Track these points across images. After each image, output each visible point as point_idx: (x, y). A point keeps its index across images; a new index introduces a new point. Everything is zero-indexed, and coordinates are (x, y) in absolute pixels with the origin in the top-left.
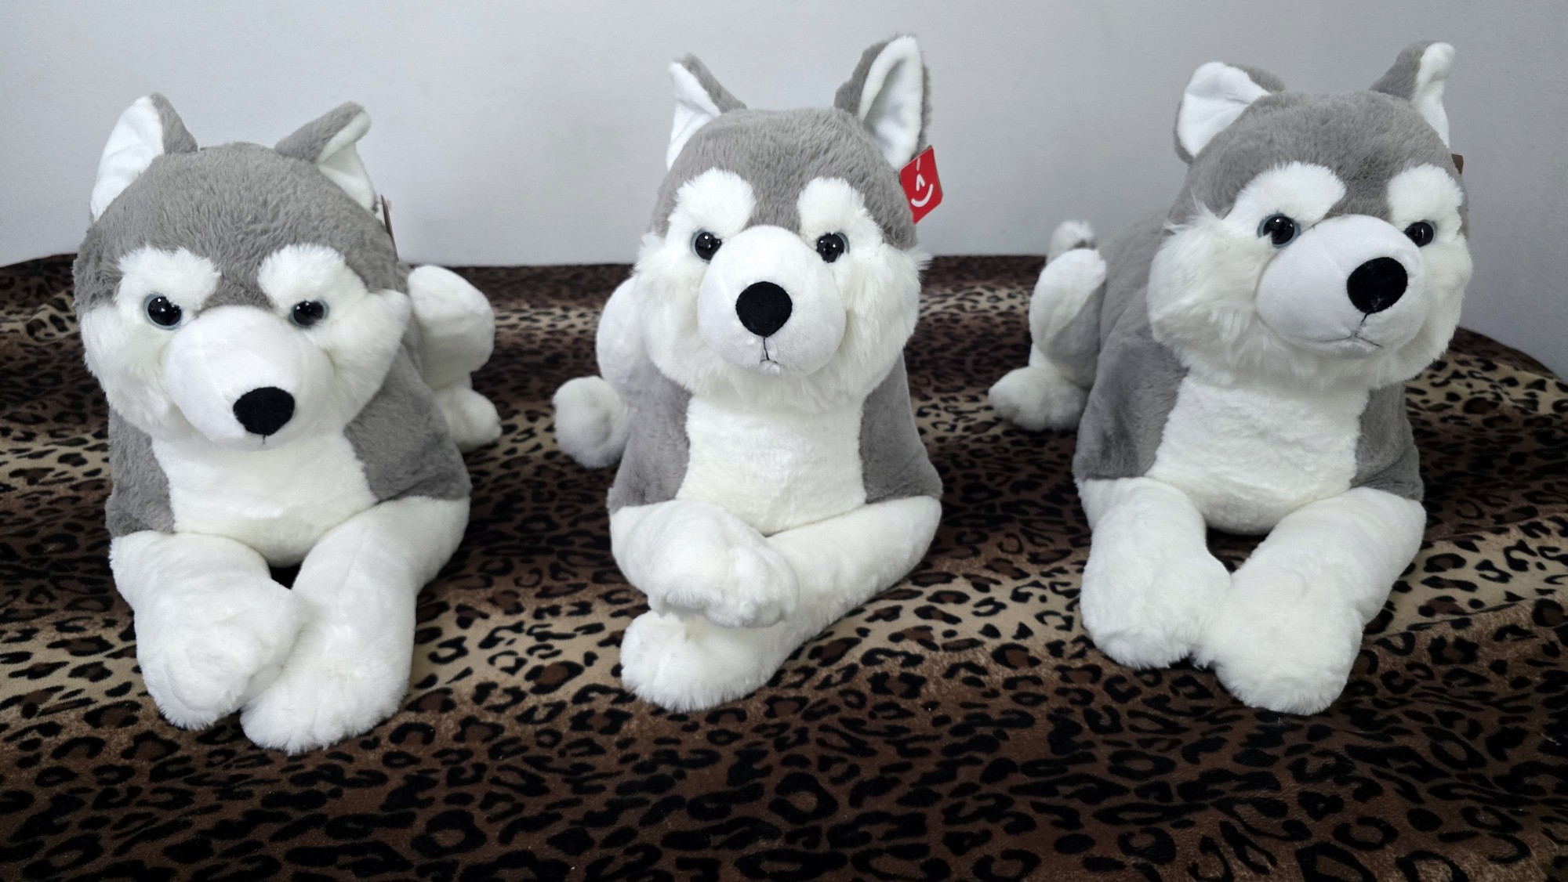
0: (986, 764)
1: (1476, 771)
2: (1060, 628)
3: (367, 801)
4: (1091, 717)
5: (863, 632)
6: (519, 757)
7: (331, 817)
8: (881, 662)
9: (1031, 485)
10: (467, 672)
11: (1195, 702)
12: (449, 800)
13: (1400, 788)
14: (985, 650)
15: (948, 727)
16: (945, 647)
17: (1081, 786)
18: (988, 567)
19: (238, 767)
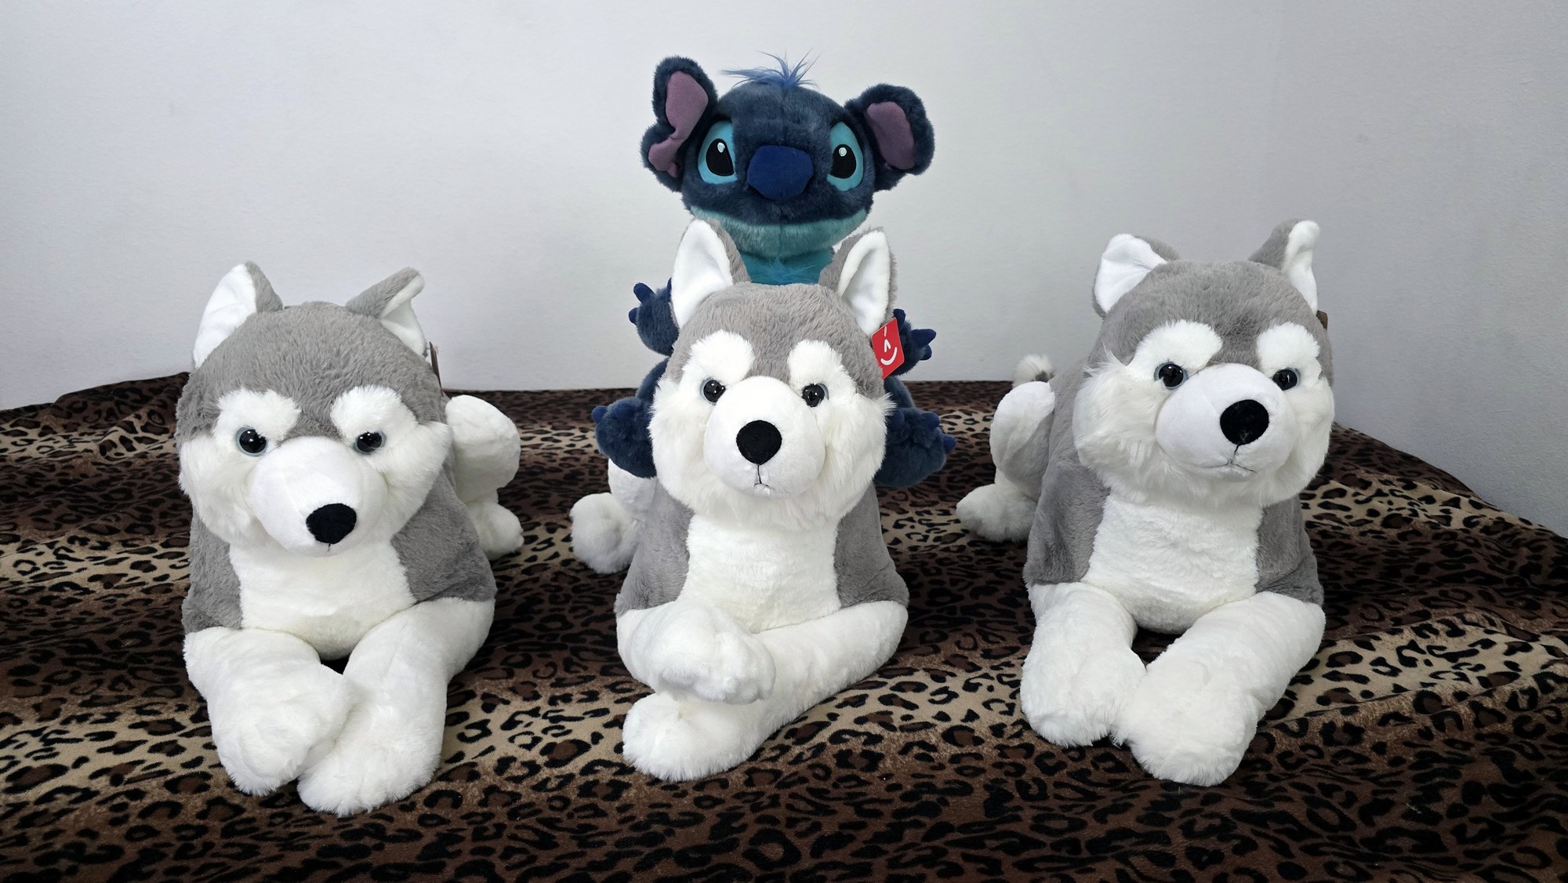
0: (929, 827)
1: (1347, 834)
2: (1002, 713)
3: (406, 853)
4: (1022, 787)
5: (833, 717)
6: (533, 818)
7: (375, 865)
8: (846, 741)
9: (988, 590)
10: (491, 749)
11: (1112, 776)
12: (473, 852)
13: (1275, 845)
14: (936, 730)
15: (900, 793)
16: (902, 729)
17: (1006, 840)
18: (946, 662)
19: (296, 826)
